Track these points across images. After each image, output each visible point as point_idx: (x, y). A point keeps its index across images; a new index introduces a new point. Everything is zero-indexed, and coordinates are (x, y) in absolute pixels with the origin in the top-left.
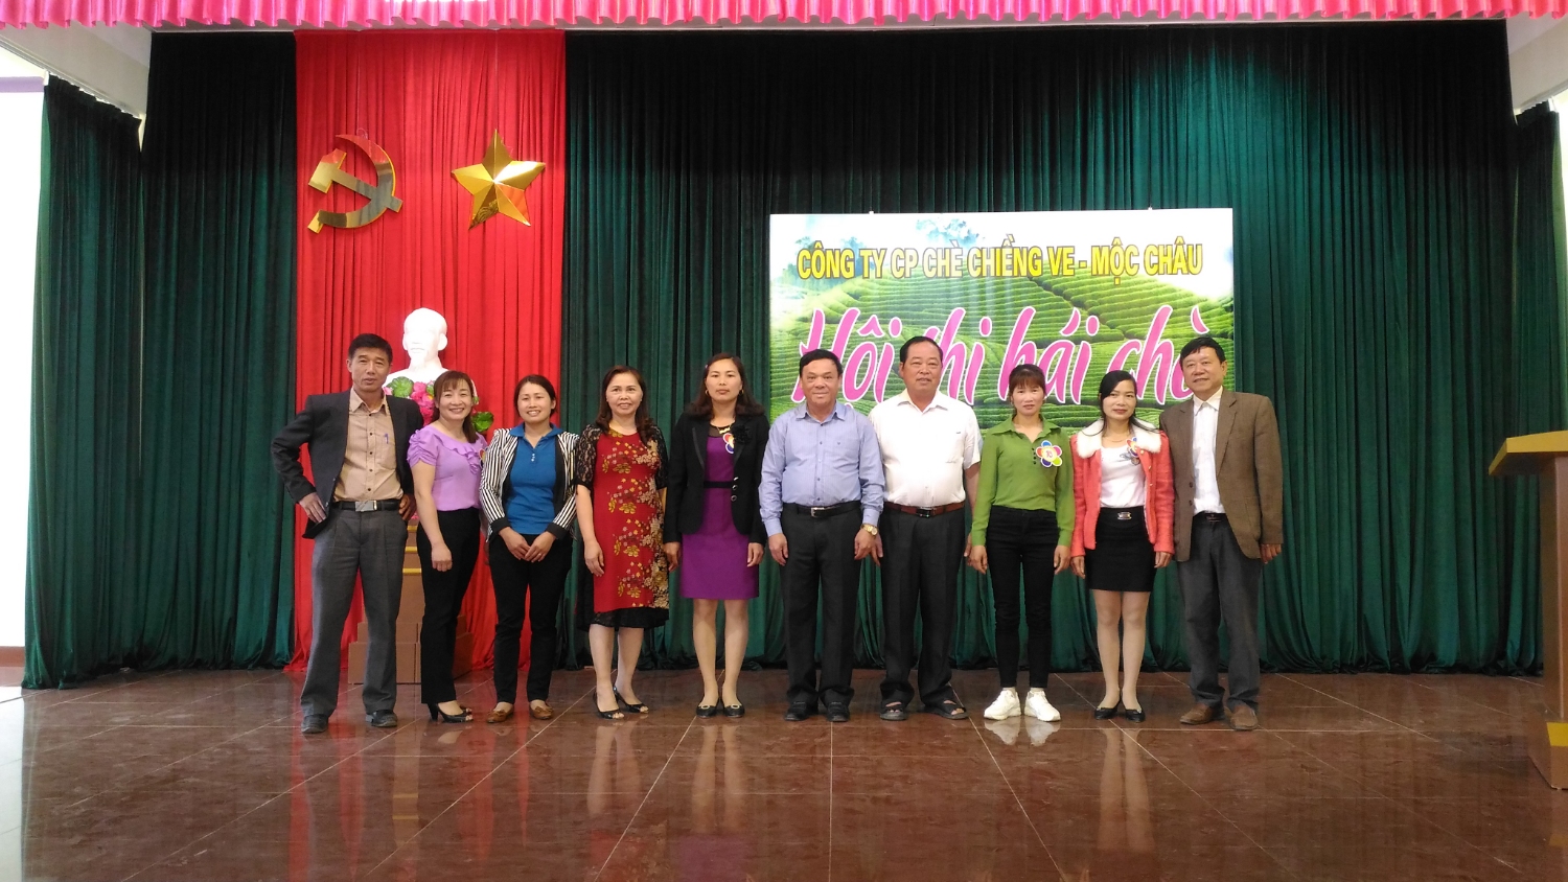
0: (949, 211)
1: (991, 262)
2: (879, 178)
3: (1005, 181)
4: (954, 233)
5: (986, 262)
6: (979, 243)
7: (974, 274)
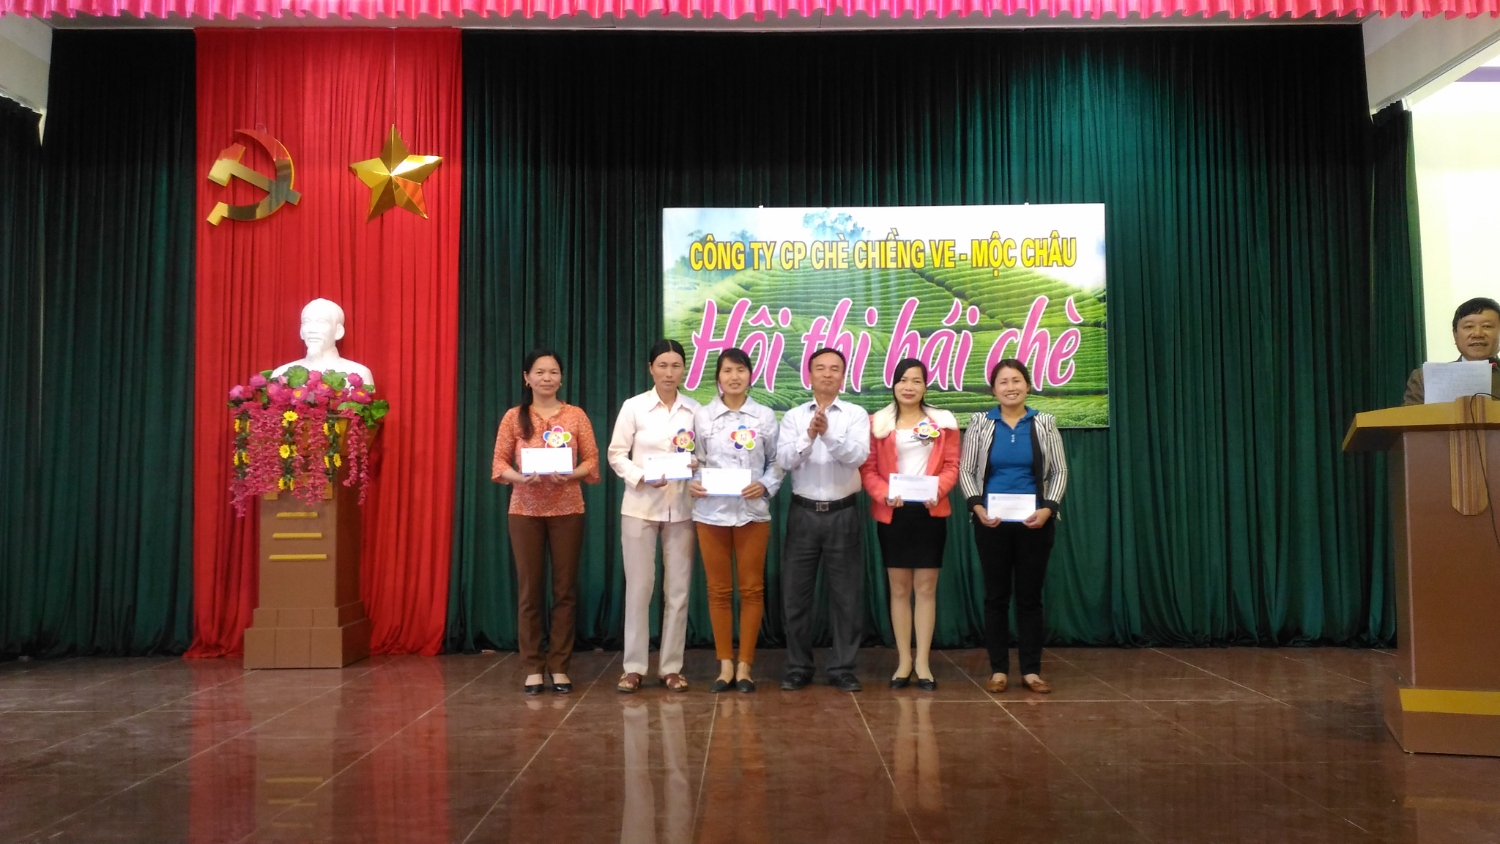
0: (836, 205)
1: (876, 255)
2: (768, 174)
3: (888, 177)
4: (841, 227)
5: (871, 255)
6: (864, 236)
7: (861, 266)
